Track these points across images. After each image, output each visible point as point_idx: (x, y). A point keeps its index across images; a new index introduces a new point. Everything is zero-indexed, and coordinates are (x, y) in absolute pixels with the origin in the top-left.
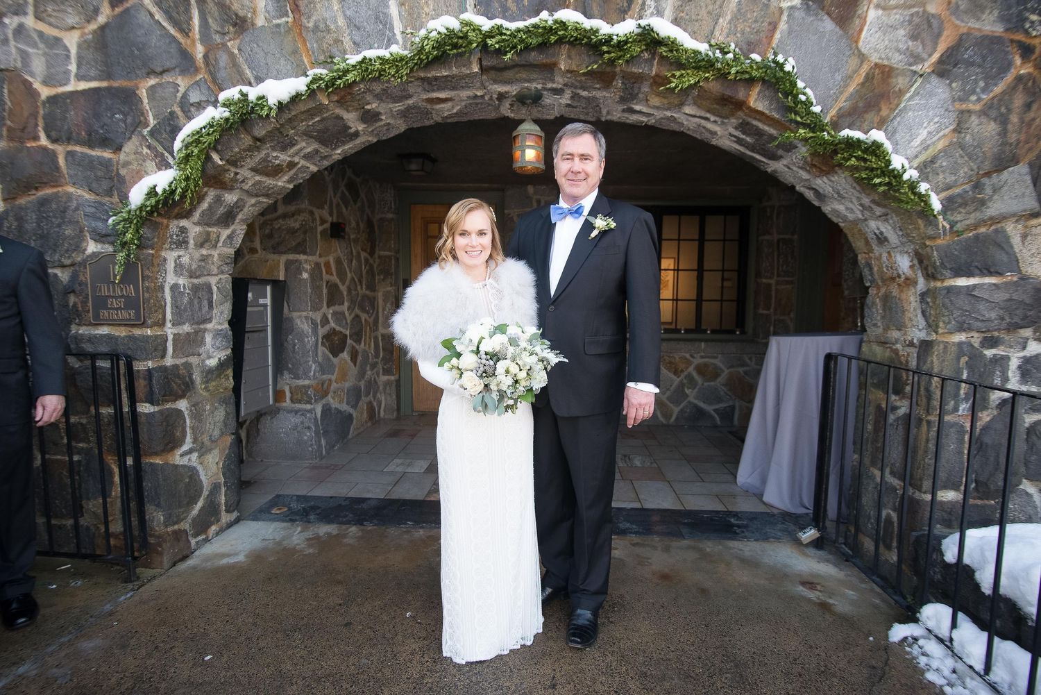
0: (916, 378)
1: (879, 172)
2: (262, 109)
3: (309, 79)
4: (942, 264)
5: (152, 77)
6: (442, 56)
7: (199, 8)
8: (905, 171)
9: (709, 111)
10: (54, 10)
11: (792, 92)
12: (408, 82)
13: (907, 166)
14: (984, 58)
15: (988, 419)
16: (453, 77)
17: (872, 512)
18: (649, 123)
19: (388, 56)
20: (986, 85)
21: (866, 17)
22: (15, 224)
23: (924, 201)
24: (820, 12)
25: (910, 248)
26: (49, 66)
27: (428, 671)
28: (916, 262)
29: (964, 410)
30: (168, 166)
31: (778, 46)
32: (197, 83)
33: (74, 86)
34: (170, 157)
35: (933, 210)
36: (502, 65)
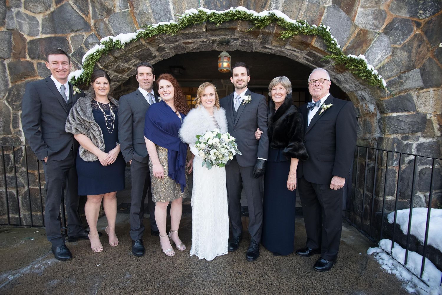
0: (377, 152)
1: (362, 71)
2: (118, 46)
3: (137, 33)
4: (387, 107)
5: (73, 33)
6: (191, 24)
7: (92, 5)
8: (372, 71)
9: (296, 48)
10: (32, 5)
11: (329, 40)
12: (177, 35)
13: (373, 69)
14: (402, 27)
15: (405, 168)
16: (195, 33)
17: (360, 206)
18: (272, 53)
19: (169, 24)
20: (403, 37)
21: (357, 11)
22: (16, 92)
23: (380, 83)
24: (339, 8)
25: (374, 102)
26: (30, 28)
27: (188, 269)
28: (376, 107)
29: (395, 164)
30: (79, 69)
31: (323, 22)
32: (91, 35)
33: (40, 36)
34: (80, 65)
35: (383, 86)
36: (214, 29)
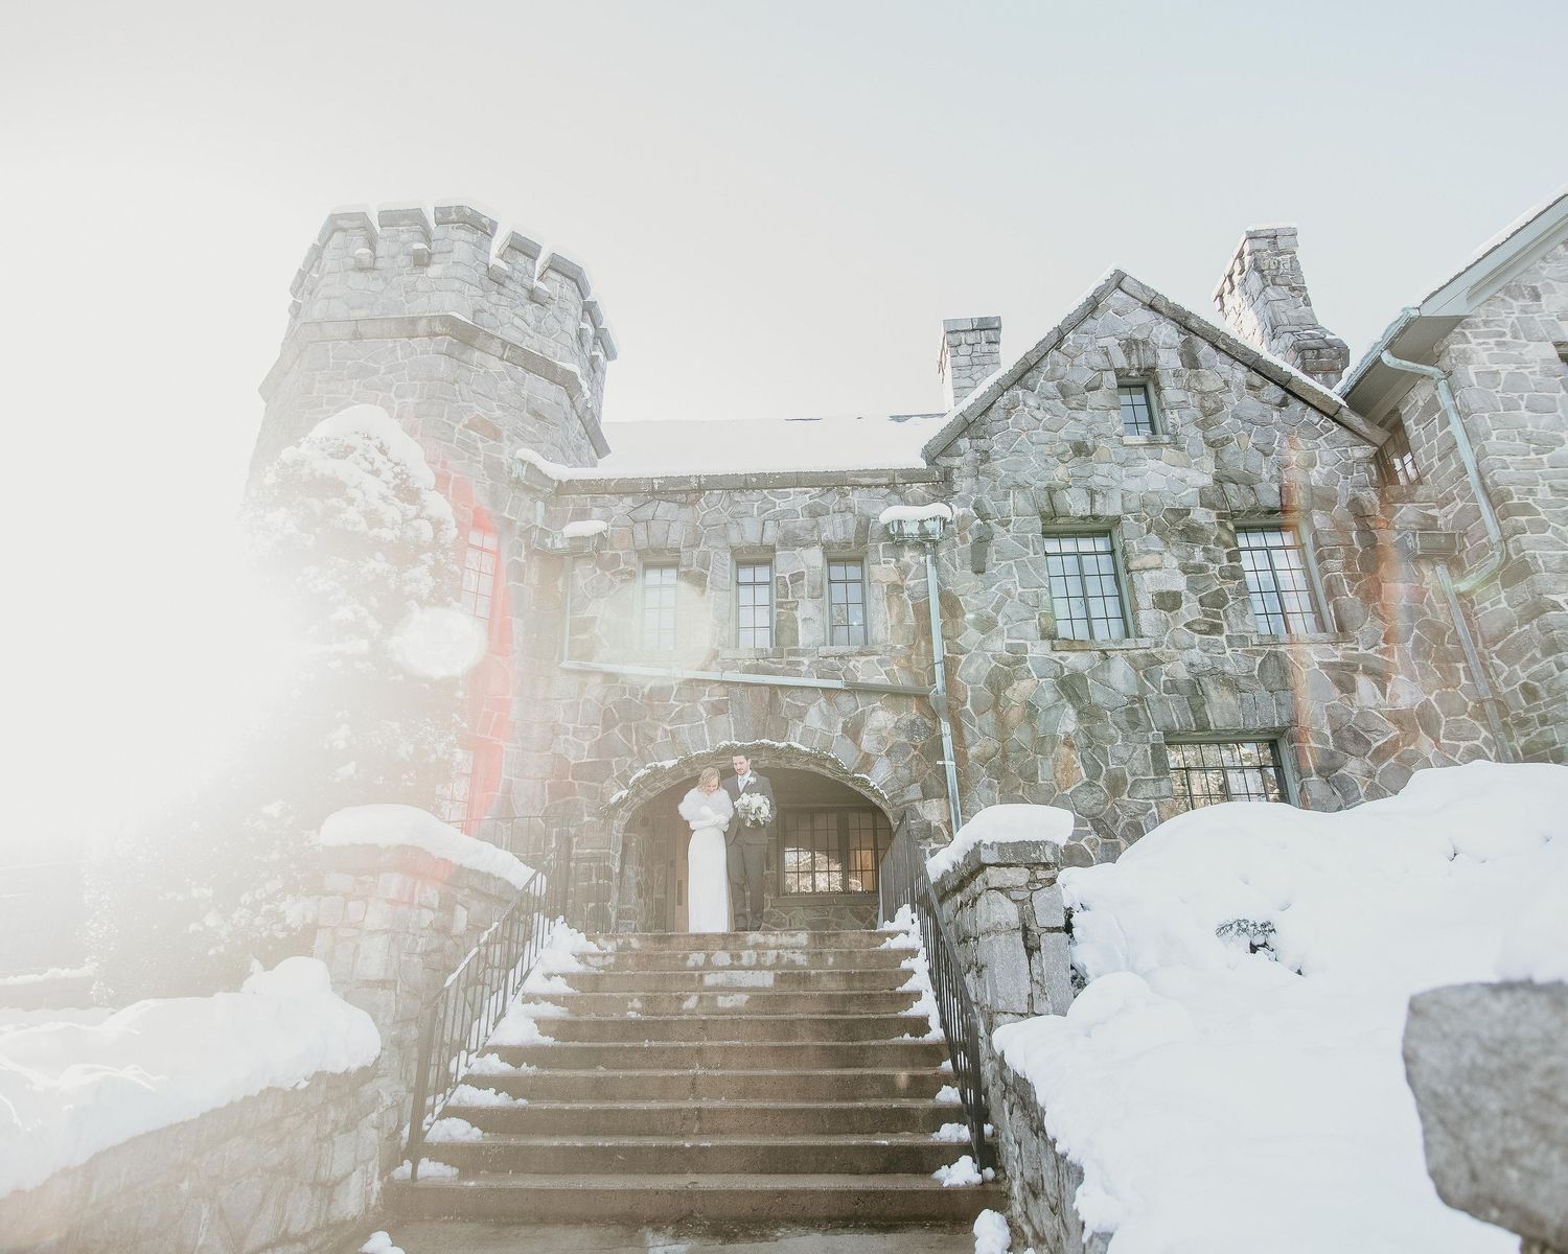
1: (869, 786)
2: (661, 770)
3: (678, 759)
5: (617, 757)
6: (722, 751)
7: (636, 734)
11: (837, 763)
13: (876, 785)
14: (901, 750)
21: (863, 739)
23: (884, 795)
24: (847, 737)
32: (635, 760)
33: (586, 760)
35: (886, 799)
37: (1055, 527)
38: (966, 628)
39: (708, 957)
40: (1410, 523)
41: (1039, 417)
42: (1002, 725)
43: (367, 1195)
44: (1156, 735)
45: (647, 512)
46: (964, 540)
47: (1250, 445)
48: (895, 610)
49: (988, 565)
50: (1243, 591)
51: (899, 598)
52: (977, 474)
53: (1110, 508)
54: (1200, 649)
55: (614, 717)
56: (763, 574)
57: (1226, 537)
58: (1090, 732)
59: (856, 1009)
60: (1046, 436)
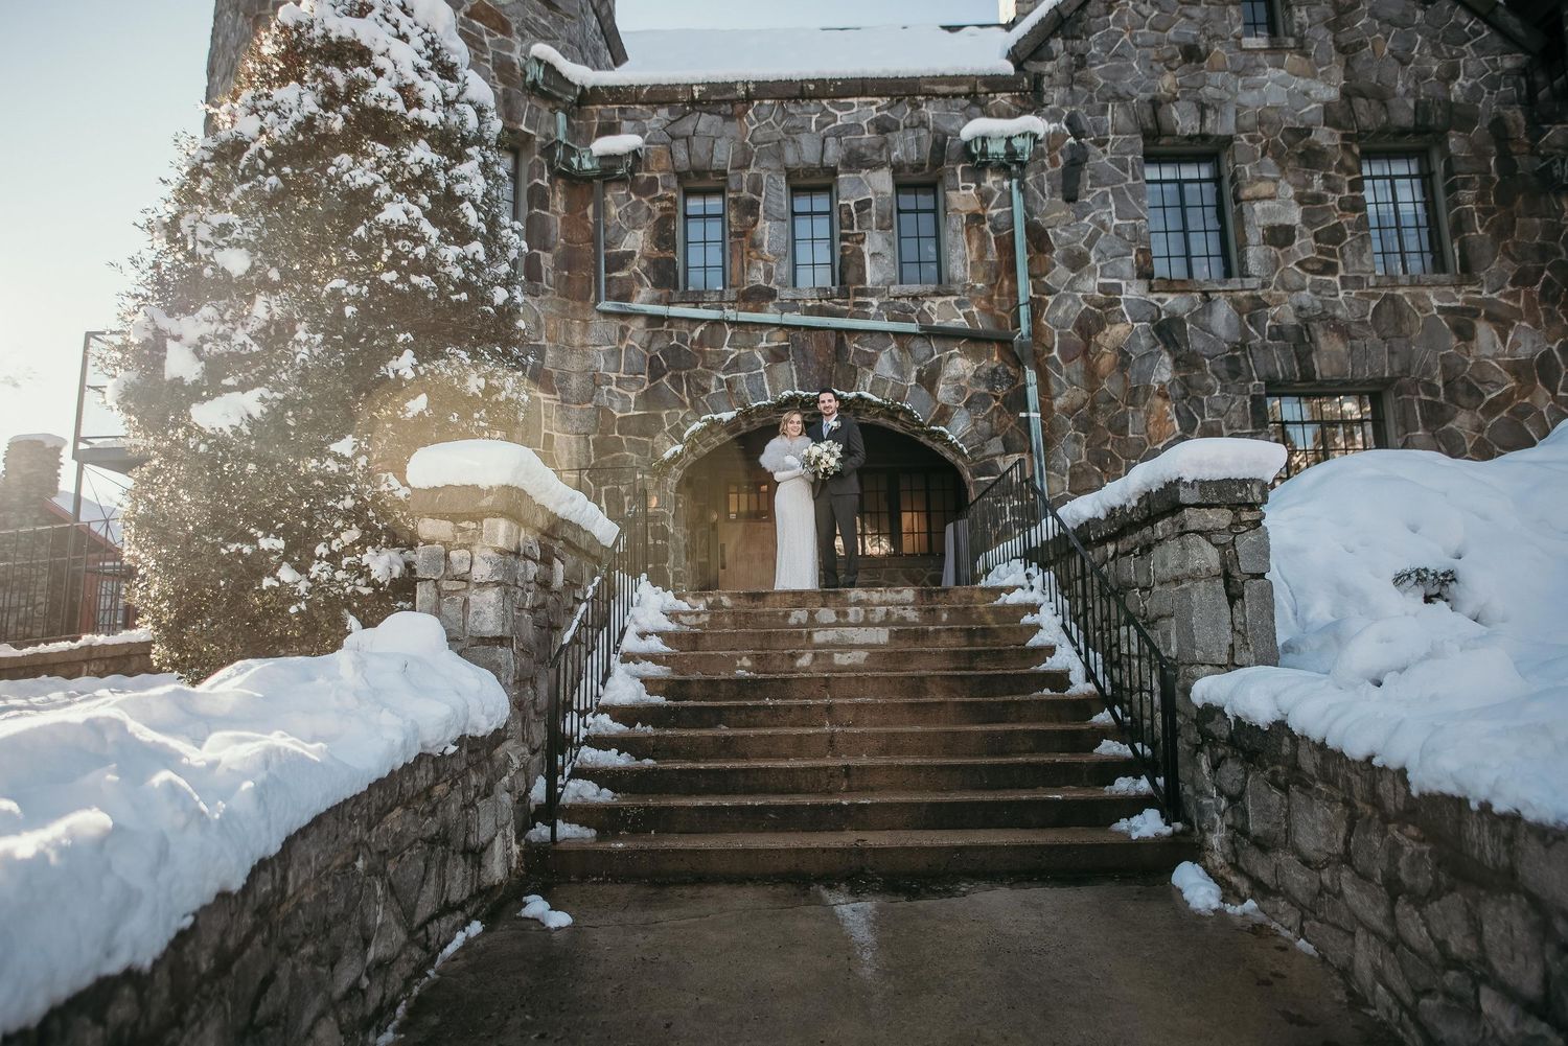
1: (946, 441)
2: (719, 422)
3: (737, 412)
4: (974, 472)
5: (667, 409)
7: (686, 384)
13: (954, 438)
21: (939, 388)
23: (963, 450)
24: (922, 387)
26: (621, 405)
30: (676, 444)
31: (907, 399)
32: (688, 412)
34: (676, 440)
35: (966, 453)
37: (1159, 149)
38: (1054, 266)
39: (811, 614)
40: (1556, 148)
41: (1146, 12)
42: (1092, 376)
43: (508, 858)
44: (1256, 385)
45: (687, 126)
46: (1054, 162)
47: (1386, 50)
48: (975, 244)
49: (1082, 192)
50: (1363, 223)
51: (980, 230)
52: (1070, 82)
53: (1221, 125)
54: (1311, 291)
55: (661, 363)
56: (821, 203)
57: (1349, 162)
58: (1187, 382)
59: (983, 665)
60: (1153, 36)
